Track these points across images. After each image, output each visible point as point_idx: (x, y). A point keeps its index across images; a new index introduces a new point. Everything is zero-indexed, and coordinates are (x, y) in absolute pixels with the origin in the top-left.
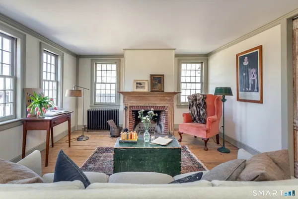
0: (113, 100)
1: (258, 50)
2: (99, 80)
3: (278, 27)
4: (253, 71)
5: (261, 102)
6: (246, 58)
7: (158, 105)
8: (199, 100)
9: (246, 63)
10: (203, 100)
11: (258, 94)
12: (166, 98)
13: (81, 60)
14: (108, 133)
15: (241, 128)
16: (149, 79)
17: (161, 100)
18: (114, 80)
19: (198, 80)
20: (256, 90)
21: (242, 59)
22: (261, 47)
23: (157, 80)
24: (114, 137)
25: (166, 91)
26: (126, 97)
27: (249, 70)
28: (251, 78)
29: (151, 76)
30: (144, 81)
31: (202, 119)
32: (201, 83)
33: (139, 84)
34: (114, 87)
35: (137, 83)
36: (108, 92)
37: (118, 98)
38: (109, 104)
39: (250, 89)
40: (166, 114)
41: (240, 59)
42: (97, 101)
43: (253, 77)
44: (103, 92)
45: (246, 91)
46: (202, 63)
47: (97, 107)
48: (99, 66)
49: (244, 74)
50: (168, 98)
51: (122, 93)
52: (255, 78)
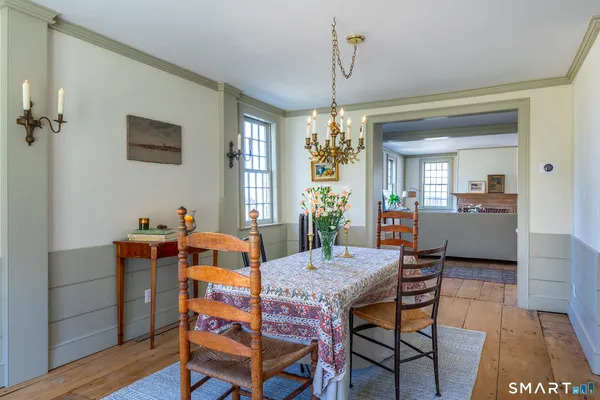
0: (444, 204)
2: (427, 181)
12: (507, 200)
16: (486, 179)
17: (501, 202)
18: (445, 181)
23: (496, 181)
25: (507, 192)
26: (460, 199)
29: (489, 176)
30: (481, 182)
33: (474, 185)
34: (445, 188)
35: (472, 185)
36: (438, 195)
37: (450, 201)
42: (425, 205)
44: (433, 195)
48: (427, 166)
50: (510, 201)
51: (455, 194)
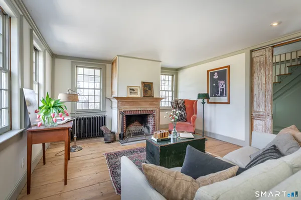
1: (227, 68)
3: (244, 54)
4: (222, 82)
5: (228, 103)
6: (216, 73)
7: (148, 109)
8: (180, 103)
9: (216, 77)
10: (183, 104)
11: (227, 98)
12: (154, 103)
13: (57, 61)
14: (103, 139)
15: (211, 122)
17: (150, 104)
18: (98, 86)
19: (170, 89)
20: (224, 95)
21: (212, 74)
22: (229, 67)
23: (148, 87)
24: (110, 142)
25: (155, 96)
26: (120, 102)
27: (219, 81)
28: (220, 87)
29: (143, 83)
30: (136, 88)
31: (184, 118)
32: (172, 91)
33: (132, 90)
35: (131, 89)
38: (94, 111)
39: (219, 95)
40: (154, 116)
41: (211, 73)
42: (78, 108)
43: (222, 86)
45: (215, 96)
46: (173, 75)
47: (79, 115)
49: (214, 85)
50: (156, 103)
52: (224, 87)
